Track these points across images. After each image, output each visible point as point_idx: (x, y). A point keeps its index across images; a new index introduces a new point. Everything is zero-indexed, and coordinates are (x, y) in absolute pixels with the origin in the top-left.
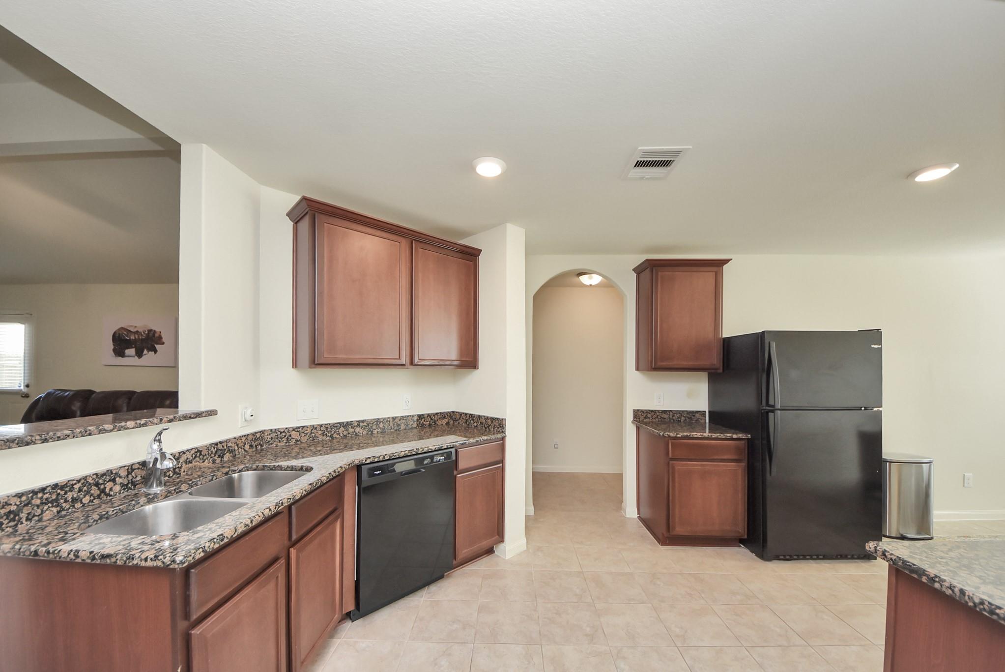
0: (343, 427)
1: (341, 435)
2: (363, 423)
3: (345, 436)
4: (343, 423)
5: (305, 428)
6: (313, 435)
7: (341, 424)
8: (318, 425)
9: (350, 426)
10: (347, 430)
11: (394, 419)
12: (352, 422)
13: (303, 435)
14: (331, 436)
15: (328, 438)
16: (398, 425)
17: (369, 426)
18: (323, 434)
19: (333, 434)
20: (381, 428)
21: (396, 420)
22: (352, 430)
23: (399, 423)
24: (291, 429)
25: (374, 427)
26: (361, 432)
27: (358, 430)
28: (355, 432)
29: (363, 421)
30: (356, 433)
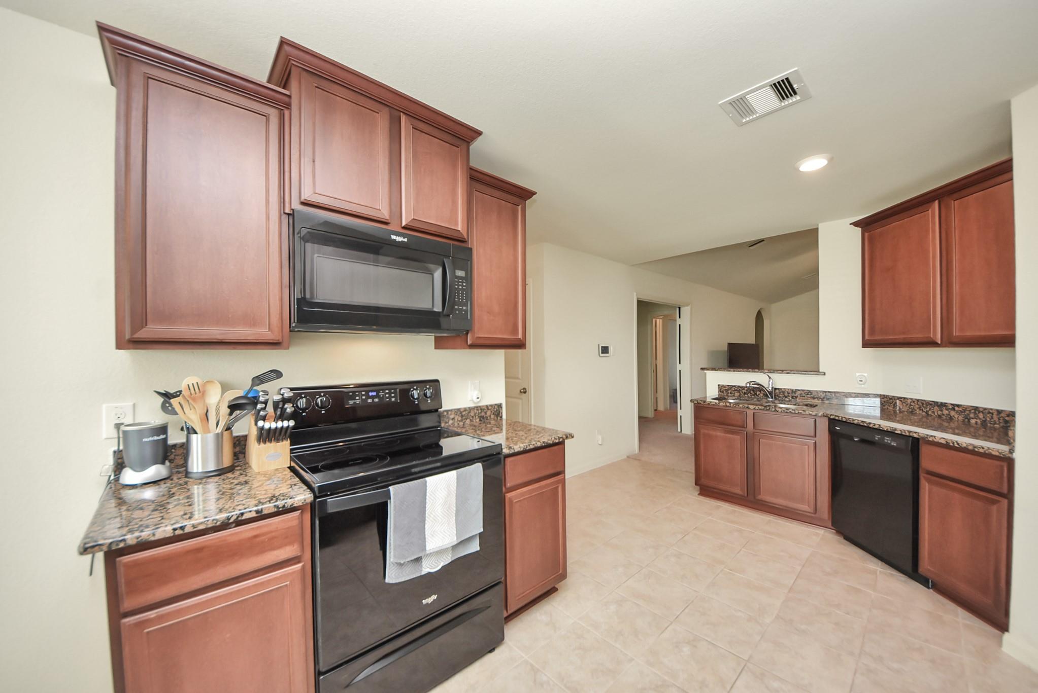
0: (938, 406)
1: (936, 414)
2: (959, 407)
3: (939, 416)
4: (937, 403)
5: (906, 400)
6: (912, 407)
7: (936, 404)
8: (916, 399)
9: (944, 408)
10: (942, 411)
11: (999, 412)
12: (946, 403)
13: (904, 404)
14: (927, 412)
15: (924, 413)
17: (965, 412)
18: (920, 408)
19: (928, 411)
20: (980, 419)
21: (1002, 415)
22: (947, 412)
23: (1007, 418)
24: (896, 398)
25: (972, 415)
26: (956, 416)
27: (953, 413)
28: (949, 415)
29: (958, 406)
30: (951, 416)
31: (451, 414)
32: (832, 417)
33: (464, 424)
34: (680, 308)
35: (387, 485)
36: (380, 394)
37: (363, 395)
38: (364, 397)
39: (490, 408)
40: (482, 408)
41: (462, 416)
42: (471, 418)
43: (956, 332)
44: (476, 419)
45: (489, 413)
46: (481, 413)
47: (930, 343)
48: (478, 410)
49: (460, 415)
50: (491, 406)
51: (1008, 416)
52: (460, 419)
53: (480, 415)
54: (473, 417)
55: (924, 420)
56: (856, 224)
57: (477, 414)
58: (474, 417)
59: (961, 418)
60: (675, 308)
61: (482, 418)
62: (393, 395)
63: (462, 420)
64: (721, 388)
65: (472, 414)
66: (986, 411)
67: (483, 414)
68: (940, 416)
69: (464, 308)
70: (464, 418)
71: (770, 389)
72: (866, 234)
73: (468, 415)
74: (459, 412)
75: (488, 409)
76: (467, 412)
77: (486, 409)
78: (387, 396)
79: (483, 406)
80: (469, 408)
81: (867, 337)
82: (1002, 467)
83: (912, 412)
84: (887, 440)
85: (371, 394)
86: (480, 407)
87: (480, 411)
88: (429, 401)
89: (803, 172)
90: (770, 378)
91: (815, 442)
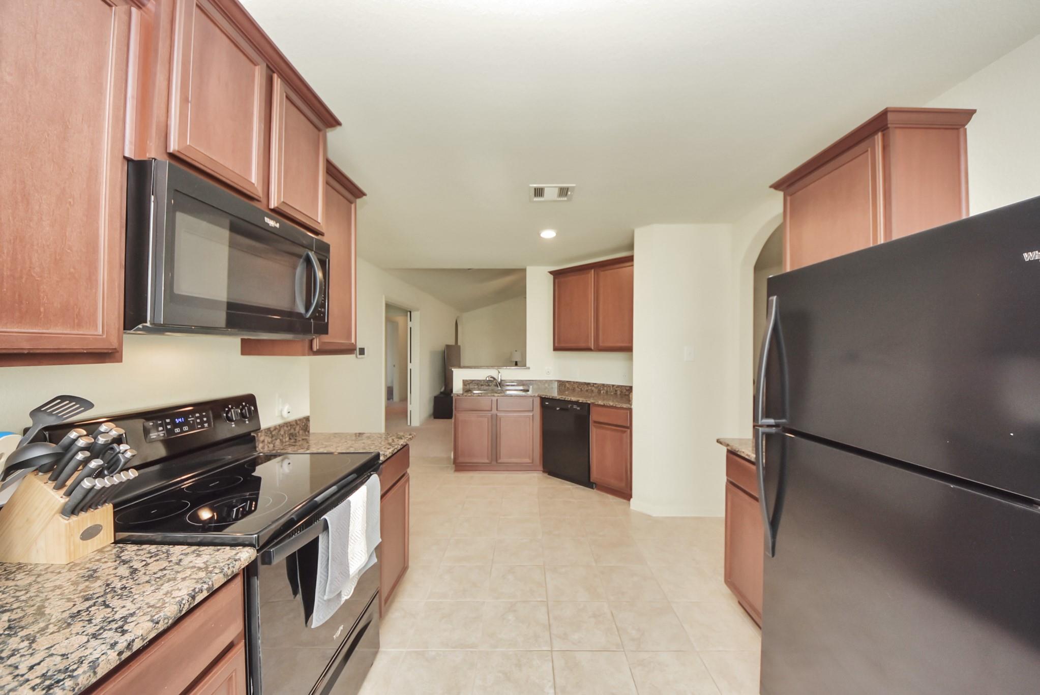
11: (613, 386)
14: (581, 389)
16: (616, 391)
21: (614, 387)
23: (616, 389)
27: (593, 388)
29: (596, 384)
31: (261, 436)
32: (544, 396)
33: (274, 446)
34: (410, 312)
35: (316, 514)
36: (189, 419)
37: (168, 424)
38: (169, 427)
39: (299, 422)
40: (291, 424)
41: (272, 437)
42: (281, 438)
43: (601, 344)
44: (285, 438)
45: (298, 428)
46: (290, 430)
47: (588, 349)
48: (287, 427)
49: (270, 435)
50: (300, 420)
51: (617, 387)
52: (270, 440)
53: (290, 432)
54: (282, 436)
55: (580, 393)
56: (551, 273)
57: (286, 432)
58: (284, 435)
59: (597, 391)
60: (407, 311)
61: (292, 436)
62: (205, 419)
63: (272, 441)
64: (465, 383)
65: (282, 432)
66: (608, 386)
67: (292, 431)
68: (587, 391)
69: (323, 310)
70: (274, 438)
71: (499, 380)
72: (556, 281)
73: (278, 434)
74: (269, 432)
75: (297, 424)
76: (277, 431)
77: (295, 424)
78: (198, 421)
79: (292, 422)
80: (279, 425)
81: (556, 345)
82: (627, 413)
83: (574, 390)
84: (575, 407)
85: (177, 421)
86: (289, 423)
87: (289, 428)
88: (247, 422)
89: (543, 238)
90: (499, 372)
91: (533, 415)
